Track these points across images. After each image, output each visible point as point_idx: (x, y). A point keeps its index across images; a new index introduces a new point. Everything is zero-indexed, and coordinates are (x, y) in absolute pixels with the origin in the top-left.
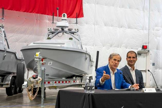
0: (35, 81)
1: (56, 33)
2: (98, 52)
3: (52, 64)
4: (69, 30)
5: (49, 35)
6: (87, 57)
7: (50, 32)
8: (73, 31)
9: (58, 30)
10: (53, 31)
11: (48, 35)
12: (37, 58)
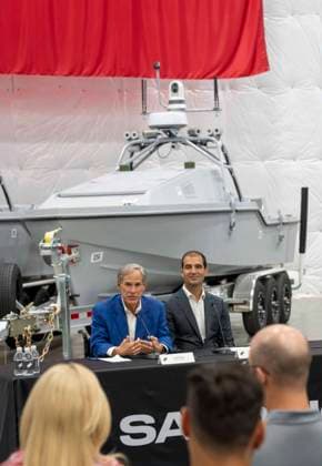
0: (40, 314)
1: (151, 147)
2: (305, 192)
3: (104, 259)
4: (192, 133)
5: (132, 154)
6: (233, 220)
7: (135, 145)
8: (203, 136)
9: (160, 137)
10: (142, 140)
11: (129, 154)
12: (46, 248)
